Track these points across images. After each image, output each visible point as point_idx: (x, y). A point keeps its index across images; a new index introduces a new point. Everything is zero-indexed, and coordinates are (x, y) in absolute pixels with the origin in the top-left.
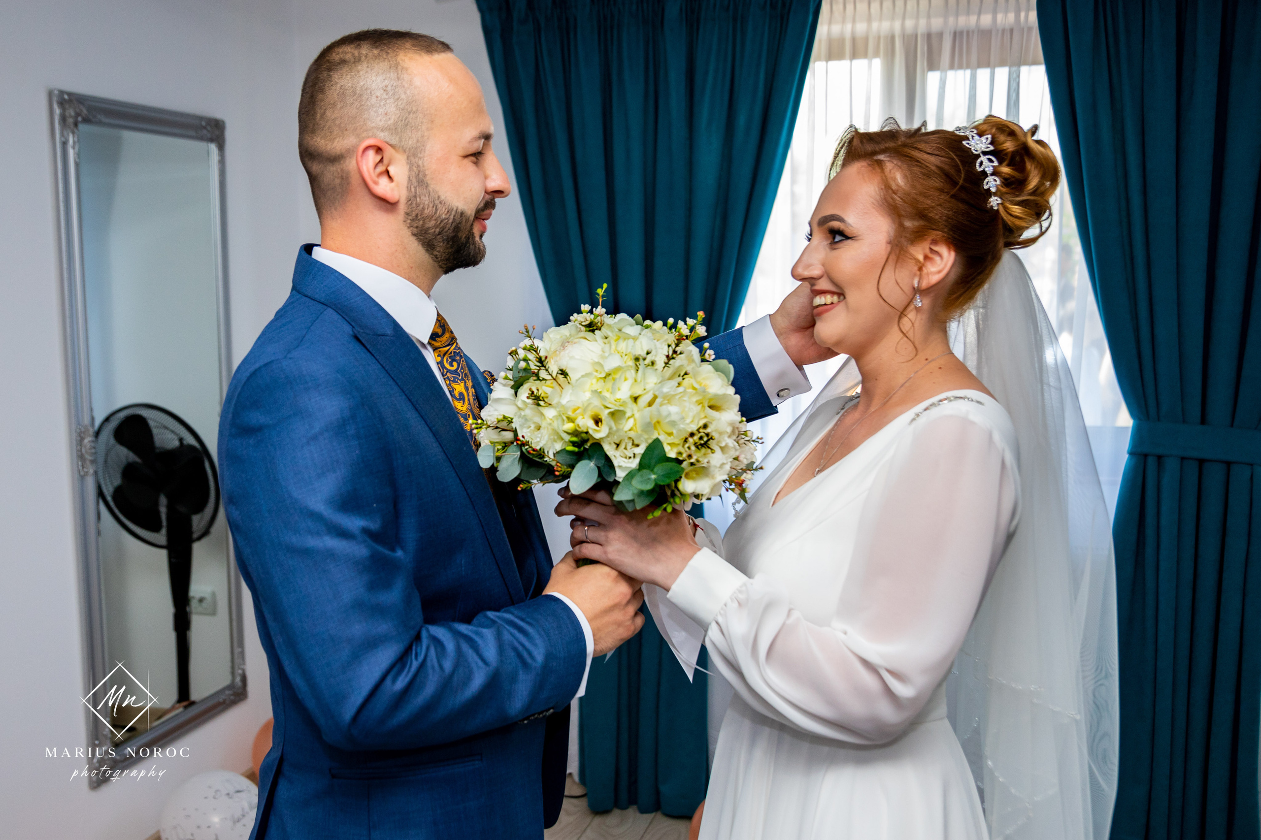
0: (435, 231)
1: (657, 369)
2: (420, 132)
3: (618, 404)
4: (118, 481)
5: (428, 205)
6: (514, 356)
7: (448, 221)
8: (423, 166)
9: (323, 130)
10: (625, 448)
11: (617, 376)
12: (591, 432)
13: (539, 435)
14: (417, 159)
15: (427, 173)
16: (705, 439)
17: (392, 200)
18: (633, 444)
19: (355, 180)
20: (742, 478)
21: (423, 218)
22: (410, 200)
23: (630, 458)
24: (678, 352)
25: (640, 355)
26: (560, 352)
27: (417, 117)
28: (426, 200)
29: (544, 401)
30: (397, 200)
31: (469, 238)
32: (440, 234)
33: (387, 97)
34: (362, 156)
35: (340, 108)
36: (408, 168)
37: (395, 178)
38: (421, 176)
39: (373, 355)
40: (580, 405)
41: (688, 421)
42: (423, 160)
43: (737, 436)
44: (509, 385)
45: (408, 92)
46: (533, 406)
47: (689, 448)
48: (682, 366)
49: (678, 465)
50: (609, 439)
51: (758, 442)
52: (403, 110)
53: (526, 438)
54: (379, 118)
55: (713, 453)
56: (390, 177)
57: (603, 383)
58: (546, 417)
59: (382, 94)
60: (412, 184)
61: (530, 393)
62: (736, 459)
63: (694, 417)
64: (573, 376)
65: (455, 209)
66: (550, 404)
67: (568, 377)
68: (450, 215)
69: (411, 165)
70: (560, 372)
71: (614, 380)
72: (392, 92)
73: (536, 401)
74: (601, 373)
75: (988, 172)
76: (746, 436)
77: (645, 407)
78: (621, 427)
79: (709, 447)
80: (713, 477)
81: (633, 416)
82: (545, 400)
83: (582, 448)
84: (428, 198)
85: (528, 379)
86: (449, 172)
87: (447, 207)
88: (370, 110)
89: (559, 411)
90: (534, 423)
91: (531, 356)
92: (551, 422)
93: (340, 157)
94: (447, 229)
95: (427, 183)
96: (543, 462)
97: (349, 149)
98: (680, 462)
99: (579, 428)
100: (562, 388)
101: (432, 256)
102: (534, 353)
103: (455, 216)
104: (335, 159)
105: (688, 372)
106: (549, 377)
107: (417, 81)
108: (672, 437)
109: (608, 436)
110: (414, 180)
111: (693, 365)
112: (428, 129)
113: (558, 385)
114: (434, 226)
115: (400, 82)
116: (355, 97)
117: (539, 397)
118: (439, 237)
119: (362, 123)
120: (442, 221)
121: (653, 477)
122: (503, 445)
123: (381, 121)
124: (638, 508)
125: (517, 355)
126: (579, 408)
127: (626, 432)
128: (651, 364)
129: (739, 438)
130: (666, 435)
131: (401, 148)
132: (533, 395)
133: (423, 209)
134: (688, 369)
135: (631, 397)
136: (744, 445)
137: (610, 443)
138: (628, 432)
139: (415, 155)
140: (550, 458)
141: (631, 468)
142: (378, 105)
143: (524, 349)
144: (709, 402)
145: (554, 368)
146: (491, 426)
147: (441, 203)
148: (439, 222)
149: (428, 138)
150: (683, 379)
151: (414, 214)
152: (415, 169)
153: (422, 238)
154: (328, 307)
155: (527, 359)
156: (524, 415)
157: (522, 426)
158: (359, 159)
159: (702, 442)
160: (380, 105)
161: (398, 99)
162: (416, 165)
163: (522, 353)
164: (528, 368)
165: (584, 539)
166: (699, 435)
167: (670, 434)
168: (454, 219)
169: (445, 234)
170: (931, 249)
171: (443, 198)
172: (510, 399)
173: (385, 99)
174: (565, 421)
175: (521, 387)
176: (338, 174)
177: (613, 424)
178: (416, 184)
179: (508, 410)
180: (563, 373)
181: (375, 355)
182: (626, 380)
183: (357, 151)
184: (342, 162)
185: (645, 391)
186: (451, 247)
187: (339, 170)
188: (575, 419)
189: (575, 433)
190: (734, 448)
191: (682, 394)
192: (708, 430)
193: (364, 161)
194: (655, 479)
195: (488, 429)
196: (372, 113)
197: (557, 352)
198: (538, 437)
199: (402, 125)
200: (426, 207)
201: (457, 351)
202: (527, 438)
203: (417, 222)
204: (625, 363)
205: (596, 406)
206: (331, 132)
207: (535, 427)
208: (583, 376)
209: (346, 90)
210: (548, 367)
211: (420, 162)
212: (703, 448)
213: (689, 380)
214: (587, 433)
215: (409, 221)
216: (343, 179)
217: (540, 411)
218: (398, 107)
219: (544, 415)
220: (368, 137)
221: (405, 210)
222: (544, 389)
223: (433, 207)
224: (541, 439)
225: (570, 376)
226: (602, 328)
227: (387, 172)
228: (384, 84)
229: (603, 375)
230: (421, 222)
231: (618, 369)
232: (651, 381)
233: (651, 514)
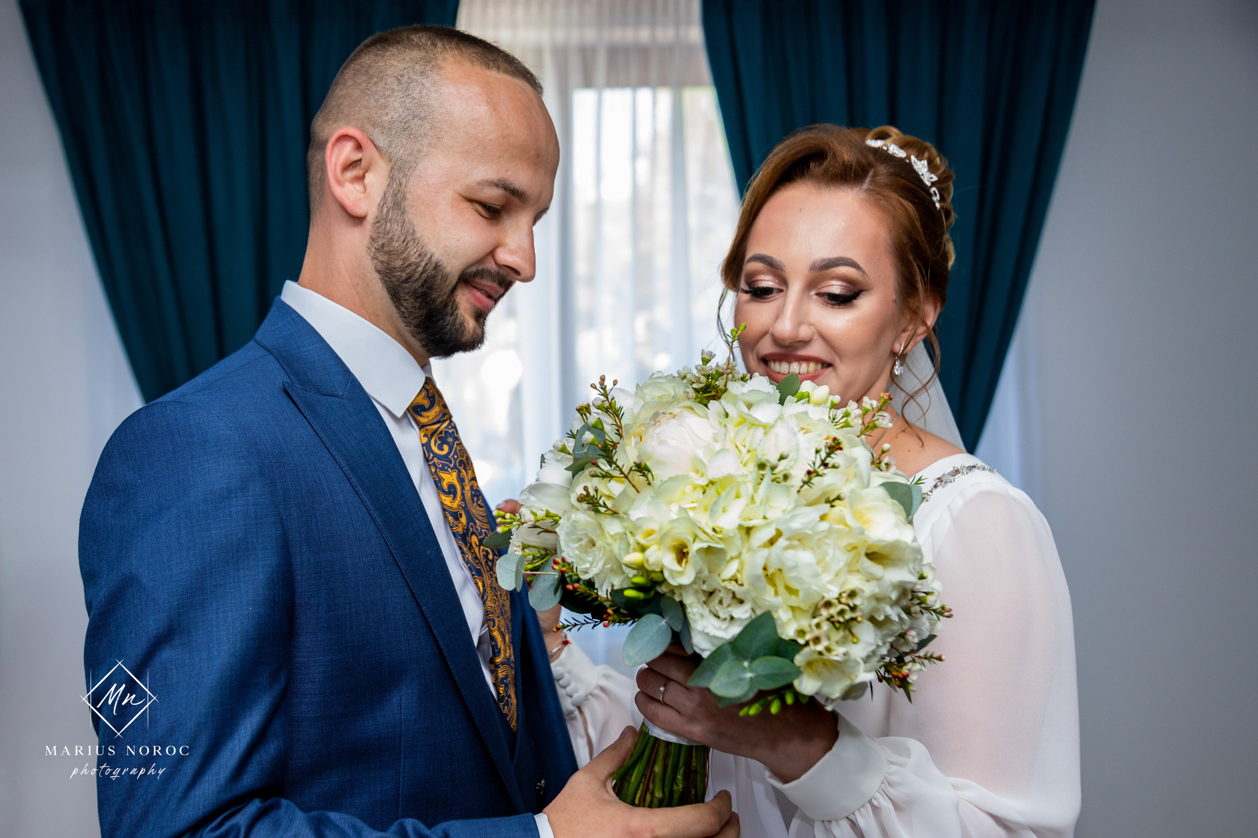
0: (401, 276)
1: (789, 489)
2: (418, 144)
3: (717, 536)
5: (399, 237)
7: (417, 268)
8: (406, 187)
10: (719, 603)
11: (725, 489)
12: (668, 570)
13: (592, 556)
14: (402, 175)
15: (407, 197)
16: (848, 616)
18: (732, 599)
21: (389, 251)
23: (724, 620)
25: (768, 461)
26: (646, 429)
27: (421, 125)
28: (397, 229)
30: (362, 216)
33: (396, 88)
34: (335, 144)
36: (388, 182)
38: (399, 197)
40: (659, 528)
41: (825, 580)
42: (409, 179)
47: (818, 626)
48: (832, 487)
50: (694, 587)
52: (407, 110)
53: (571, 559)
54: (376, 109)
55: (855, 638)
57: (701, 498)
58: (606, 532)
59: (393, 83)
60: (386, 203)
63: (836, 576)
64: (659, 474)
66: (615, 513)
67: (650, 476)
68: (421, 261)
70: (636, 466)
71: (720, 494)
72: (406, 85)
74: (701, 478)
77: (761, 547)
78: (717, 572)
81: (738, 558)
82: (606, 506)
83: (652, 593)
84: (400, 228)
89: (627, 528)
90: (587, 536)
92: (611, 542)
94: (414, 278)
95: (404, 209)
98: (799, 646)
99: (650, 562)
100: (637, 492)
103: (427, 265)
105: (842, 496)
106: (616, 473)
110: (390, 199)
111: (853, 485)
113: (631, 485)
114: (400, 268)
117: (597, 500)
120: (410, 265)
122: (541, 554)
123: (377, 112)
126: (655, 531)
127: (725, 579)
128: (782, 478)
130: (788, 594)
131: (387, 155)
132: (587, 498)
133: (392, 239)
134: (845, 491)
135: (740, 527)
137: (695, 594)
138: (727, 581)
139: (401, 169)
140: (603, 592)
141: (722, 638)
144: (868, 549)
145: (626, 461)
146: (528, 521)
147: (413, 240)
148: (405, 265)
149: (425, 156)
150: (832, 507)
152: (395, 186)
153: (387, 279)
154: (271, 353)
155: (601, 427)
156: (574, 521)
157: (568, 539)
159: (841, 620)
162: (398, 182)
164: (599, 440)
166: (840, 607)
168: (424, 268)
172: (562, 488)
173: (394, 91)
174: (632, 548)
177: (704, 566)
178: (390, 204)
179: (554, 503)
180: (641, 468)
182: (738, 496)
185: (765, 521)
188: (646, 548)
189: (641, 568)
191: (825, 534)
192: (857, 602)
195: (523, 524)
198: (588, 561)
199: (401, 127)
200: (396, 238)
201: (450, 431)
203: (383, 254)
204: (742, 469)
205: (682, 532)
207: (587, 543)
208: (671, 478)
210: (617, 460)
211: (404, 181)
212: (841, 631)
213: (840, 509)
214: (661, 573)
215: (374, 250)
217: (595, 522)
218: (404, 104)
219: (602, 528)
221: (371, 234)
222: (607, 490)
223: (404, 241)
225: (654, 475)
226: (722, 398)
227: (363, 178)
228: (401, 73)
229: (704, 483)
230: (387, 256)
231: (728, 480)
232: (779, 503)
233: (745, 710)
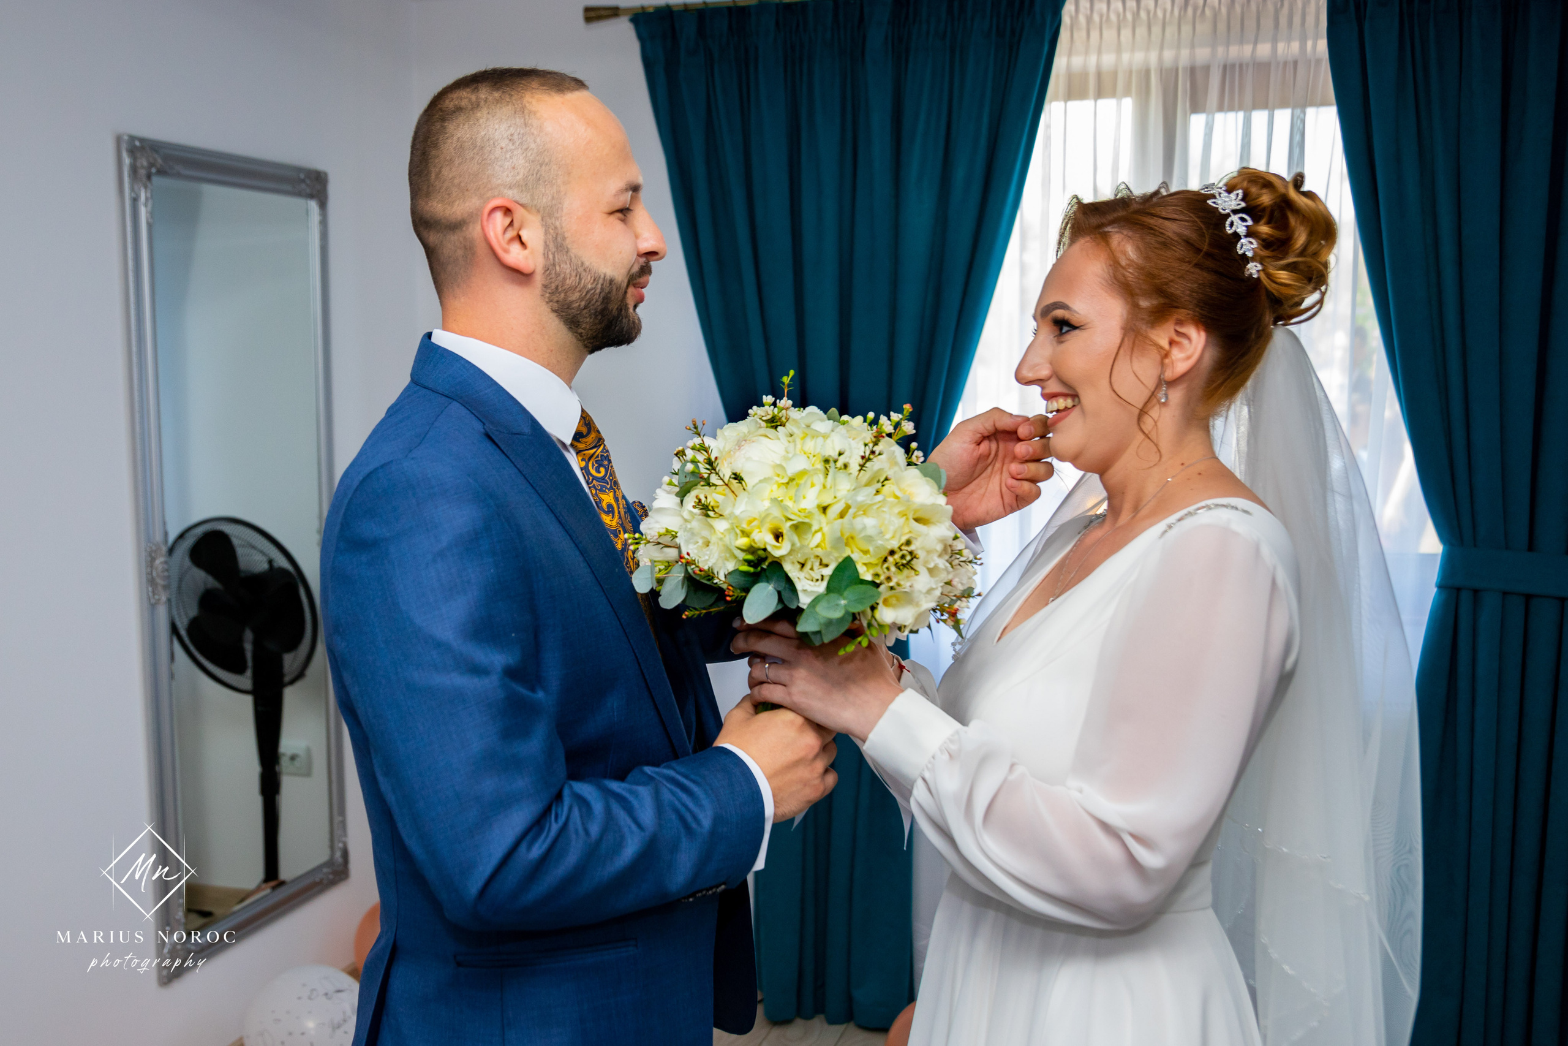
0: (580, 305)
1: (851, 474)
2: (555, 187)
3: (802, 514)
4: (193, 612)
5: (571, 274)
6: (681, 457)
7: (595, 291)
8: (562, 228)
9: (439, 192)
10: (812, 569)
11: (802, 482)
12: (769, 549)
13: (708, 553)
14: (554, 219)
15: (566, 236)
16: (908, 558)
17: (527, 270)
18: (821, 564)
19: (481, 250)
20: (956, 606)
21: (565, 290)
22: (548, 269)
23: (817, 580)
24: (877, 453)
25: (830, 456)
26: (735, 453)
27: (550, 170)
28: (567, 268)
29: (714, 511)
30: (533, 270)
31: (621, 310)
32: (586, 307)
33: (513, 147)
34: (488, 220)
35: (459, 164)
36: (544, 231)
37: (529, 244)
38: (559, 239)
39: (508, 457)
40: (757, 517)
41: (888, 536)
42: (561, 220)
43: (950, 555)
44: (673, 492)
45: (538, 140)
46: (701, 517)
47: (888, 569)
48: (881, 470)
49: (875, 589)
50: (791, 557)
51: (976, 563)
52: (533, 161)
53: (691, 555)
54: (505, 174)
55: (917, 575)
56: (522, 244)
57: (785, 490)
58: (717, 531)
59: (507, 145)
60: (550, 250)
61: (697, 501)
62: (949, 583)
63: (895, 532)
64: (749, 481)
65: (602, 276)
66: (721, 515)
67: (743, 483)
68: (597, 285)
69: (546, 227)
70: (733, 476)
71: (798, 485)
72: (520, 141)
73: (704, 511)
74: (783, 478)
75: (1241, 234)
76: (962, 556)
77: (835, 519)
78: (806, 543)
79: (912, 568)
80: (917, 605)
81: (820, 529)
82: (716, 510)
83: (759, 569)
84: (569, 266)
85: (696, 485)
86: (593, 232)
87: (593, 274)
88: (494, 165)
89: (732, 523)
90: (703, 537)
91: (701, 457)
92: (722, 536)
93: (462, 223)
94: (594, 300)
95: (567, 248)
96: (713, 585)
97: (472, 213)
98: (878, 585)
99: (755, 543)
100: (736, 496)
101: (576, 335)
102: (705, 453)
103: (602, 285)
104: (456, 226)
105: (889, 477)
106: (720, 482)
107: (549, 127)
108: (868, 556)
109: (790, 553)
110: (551, 245)
111: (896, 468)
112: (564, 183)
113: (730, 492)
114: (579, 299)
115: (528, 128)
116: (475, 151)
117: (707, 506)
118: (585, 311)
119: (485, 181)
120: (588, 292)
121: (843, 602)
122: (667, 564)
123: (508, 176)
124: (826, 641)
125: (684, 456)
126: (755, 519)
127: (812, 549)
128: (843, 467)
129: (953, 558)
130: (861, 554)
131: (533, 208)
132: (700, 504)
133: (565, 279)
134: (889, 473)
135: (818, 506)
136: (959, 567)
137: (793, 563)
138: (815, 549)
139: (550, 215)
140: (720, 579)
141: (817, 592)
142: (503, 158)
143: (693, 449)
144: (914, 514)
145: (726, 471)
146: (651, 541)
147: (585, 270)
148: (584, 294)
149: (565, 194)
150: (883, 486)
151: (553, 286)
152: (552, 231)
153: (564, 314)
154: (454, 400)
155: (696, 461)
156: (690, 529)
157: (687, 542)
158: (485, 223)
159: (905, 562)
160: (506, 158)
161: (527, 149)
162: (553, 227)
163: (690, 454)
164: (697, 471)
165: (764, 678)
166: (901, 553)
167: (866, 552)
168: (602, 289)
169: (591, 307)
170: (1176, 331)
171: (587, 264)
172: (674, 509)
173: (512, 151)
174: (739, 536)
175: (688, 495)
176: (461, 242)
177: (796, 539)
178: (554, 250)
179: (670, 522)
180: (737, 477)
181: (511, 457)
182: (813, 485)
183: (482, 214)
184: (464, 229)
185: (836, 500)
186: (600, 323)
187: (461, 239)
188: (751, 533)
189: (751, 550)
190: (946, 569)
191: (880, 504)
192: (912, 548)
193: (491, 226)
194: (845, 606)
195: (647, 545)
196: (497, 167)
197: (732, 453)
198: (707, 555)
199: (535, 179)
200: (568, 277)
202: (693, 556)
203: (558, 295)
204: (813, 465)
205: (775, 517)
206: (449, 194)
207: (703, 543)
208: (761, 481)
209: (465, 142)
210: (719, 470)
211: (558, 223)
212: (906, 569)
213: (890, 487)
214: (765, 550)
215: (548, 295)
216: (466, 249)
217: (709, 522)
218: (527, 158)
219: (713, 528)
220: (494, 197)
221: (543, 282)
222: (713, 497)
223: (576, 276)
224: (709, 557)
225: (746, 481)
226: (787, 424)
227: (519, 237)
228: (509, 132)
229: (786, 480)
230: (562, 295)
231: (803, 473)
232: (843, 486)
233: (842, 650)
